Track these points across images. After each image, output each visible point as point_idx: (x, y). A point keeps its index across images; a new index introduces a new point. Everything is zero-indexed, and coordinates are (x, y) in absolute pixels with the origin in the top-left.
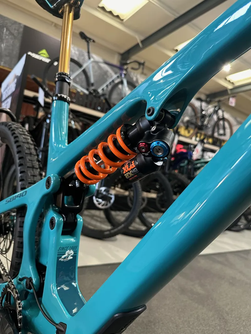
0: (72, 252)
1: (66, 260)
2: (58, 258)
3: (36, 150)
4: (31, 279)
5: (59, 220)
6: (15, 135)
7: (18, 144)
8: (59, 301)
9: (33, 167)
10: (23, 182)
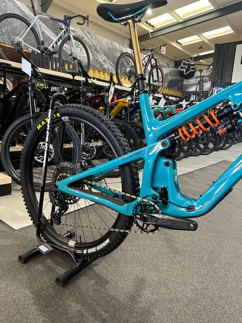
2: (174, 180)
4: (155, 195)
5: (171, 162)
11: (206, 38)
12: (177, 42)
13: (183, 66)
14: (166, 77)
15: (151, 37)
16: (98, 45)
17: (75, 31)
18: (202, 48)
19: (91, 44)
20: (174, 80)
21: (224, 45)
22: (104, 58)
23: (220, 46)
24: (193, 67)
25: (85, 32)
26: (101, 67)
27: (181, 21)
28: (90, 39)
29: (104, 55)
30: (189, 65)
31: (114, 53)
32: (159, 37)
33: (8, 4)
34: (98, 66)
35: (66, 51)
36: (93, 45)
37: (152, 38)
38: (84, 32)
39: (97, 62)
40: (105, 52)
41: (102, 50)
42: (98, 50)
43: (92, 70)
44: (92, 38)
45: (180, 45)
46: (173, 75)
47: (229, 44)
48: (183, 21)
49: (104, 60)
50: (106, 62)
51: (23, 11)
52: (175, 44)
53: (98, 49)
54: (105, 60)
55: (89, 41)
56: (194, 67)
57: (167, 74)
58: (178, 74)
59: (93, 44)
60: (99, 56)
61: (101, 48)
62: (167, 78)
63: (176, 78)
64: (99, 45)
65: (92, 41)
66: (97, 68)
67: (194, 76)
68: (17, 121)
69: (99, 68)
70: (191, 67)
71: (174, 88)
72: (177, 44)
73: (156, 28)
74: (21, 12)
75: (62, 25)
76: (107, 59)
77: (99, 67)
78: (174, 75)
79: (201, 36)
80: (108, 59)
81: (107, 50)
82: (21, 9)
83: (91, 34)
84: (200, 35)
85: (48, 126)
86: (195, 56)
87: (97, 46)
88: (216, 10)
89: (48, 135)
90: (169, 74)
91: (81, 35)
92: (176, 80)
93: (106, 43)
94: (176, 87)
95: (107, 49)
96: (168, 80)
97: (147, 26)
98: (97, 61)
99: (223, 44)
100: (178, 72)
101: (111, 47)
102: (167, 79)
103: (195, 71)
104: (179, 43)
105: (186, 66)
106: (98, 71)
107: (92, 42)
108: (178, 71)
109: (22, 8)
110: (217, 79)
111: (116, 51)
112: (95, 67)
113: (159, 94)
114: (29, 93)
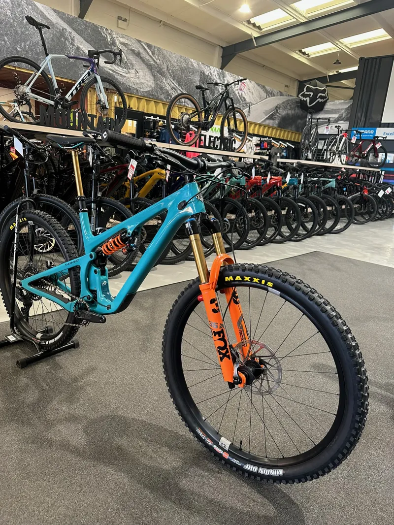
0: (106, 282)
2: (101, 285)
5: (98, 270)
9: (71, 244)
10: (69, 254)
11: (348, 46)
12: (300, 51)
13: (306, 93)
14: (277, 110)
15: (256, 45)
16: (163, 63)
17: (127, 44)
18: (340, 63)
19: (152, 62)
20: (291, 114)
21: (375, 60)
22: (173, 84)
23: (367, 61)
24: (323, 95)
25: (144, 45)
26: (168, 97)
27: (303, 21)
28: (151, 54)
29: (174, 80)
30: (316, 92)
31: (189, 76)
32: (271, 44)
33: (26, 8)
34: (162, 97)
35: (113, 75)
36: (156, 65)
37: (258, 47)
38: (142, 45)
39: (161, 90)
40: (175, 74)
41: (170, 71)
42: (164, 72)
43: (153, 102)
44: (153, 54)
45: (305, 56)
46: (289, 107)
47: (381, 58)
48: (305, 21)
49: (173, 87)
50: (176, 90)
51: (48, 18)
52: (296, 56)
53: (163, 70)
54: (175, 87)
55: (150, 58)
56: (325, 95)
57: (279, 106)
58: (298, 106)
59: (156, 63)
60: (164, 81)
61: (168, 68)
62: (277, 112)
63: (293, 112)
64: (165, 65)
65: (154, 58)
66: (161, 100)
67: (324, 110)
68: (12, 204)
69: (165, 100)
70: (320, 94)
71: (290, 128)
72: (301, 54)
73: (264, 30)
74: (45, 19)
75: (106, 35)
76: (177, 85)
77: (164, 98)
78: (291, 108)
79: (339, 44)
80: (179, 85)
81: (177, 72)
82: (45, 15)
83: (153, 48)
84: (337, 42)
85: (16, 229)
86: (331, 74)
87: (162, 66)
88: (358, 5)
89: (16, 237)
90: (281, 106)
91: (136, 50)
92: (293, 115)
93: (177, 61)
94: (293, 126)
95: (177, 70)
96: (280, 116)
97: (250, 28)
98: (161, 88)
99: (373, 59)
100: (297, 102)
101: (185, 66)
102: (278, 114)
103: (326, 102)
104: (304, 53)
105: (312, 94)
106: (163, 103)
107: (154, 60)
108: (297, 100)
109: (46, 13)
110: (359, 114)
111: (193, 73)
112: (157, 98)
113: (234, 152)
114: (25, 172)
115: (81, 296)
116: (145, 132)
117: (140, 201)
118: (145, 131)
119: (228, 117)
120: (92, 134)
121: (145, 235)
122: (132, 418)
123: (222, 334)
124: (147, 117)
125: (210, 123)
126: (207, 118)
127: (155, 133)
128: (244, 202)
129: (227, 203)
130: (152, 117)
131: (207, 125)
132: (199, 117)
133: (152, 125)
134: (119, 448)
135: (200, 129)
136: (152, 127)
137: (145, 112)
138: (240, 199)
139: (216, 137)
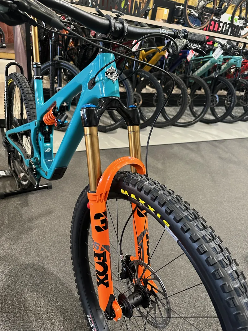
1: (47, 152)
2: (44, 151)
3: (29, 85)
4: (37, 158)
5: (42, 137)
6: (18, 79)
7: (20, 83)
8: (45, 165)
113: (240, 37)
114: (50, 41)
115: (34, 157)
116: (174, 19)
117: (141, 73)
118: (174, 17)
119: (241, 5)
120: (116, 14)
121: (141, 102)
122: (51, 273)
123: (102, 258)
124: (177, 7)
125: (223, 10)
126: (221, 6)
127: (182, 19)
128: (235, 83)
129: (221, 82)
130: (182, 6)
131: (219, 11)
132: (214, 4)
133: (180, 13)
134: (23, 304)
135: (213, 15)
136: (180, 15)
137: (177, 2)
138: (233, 79)
139: (226, 23)
